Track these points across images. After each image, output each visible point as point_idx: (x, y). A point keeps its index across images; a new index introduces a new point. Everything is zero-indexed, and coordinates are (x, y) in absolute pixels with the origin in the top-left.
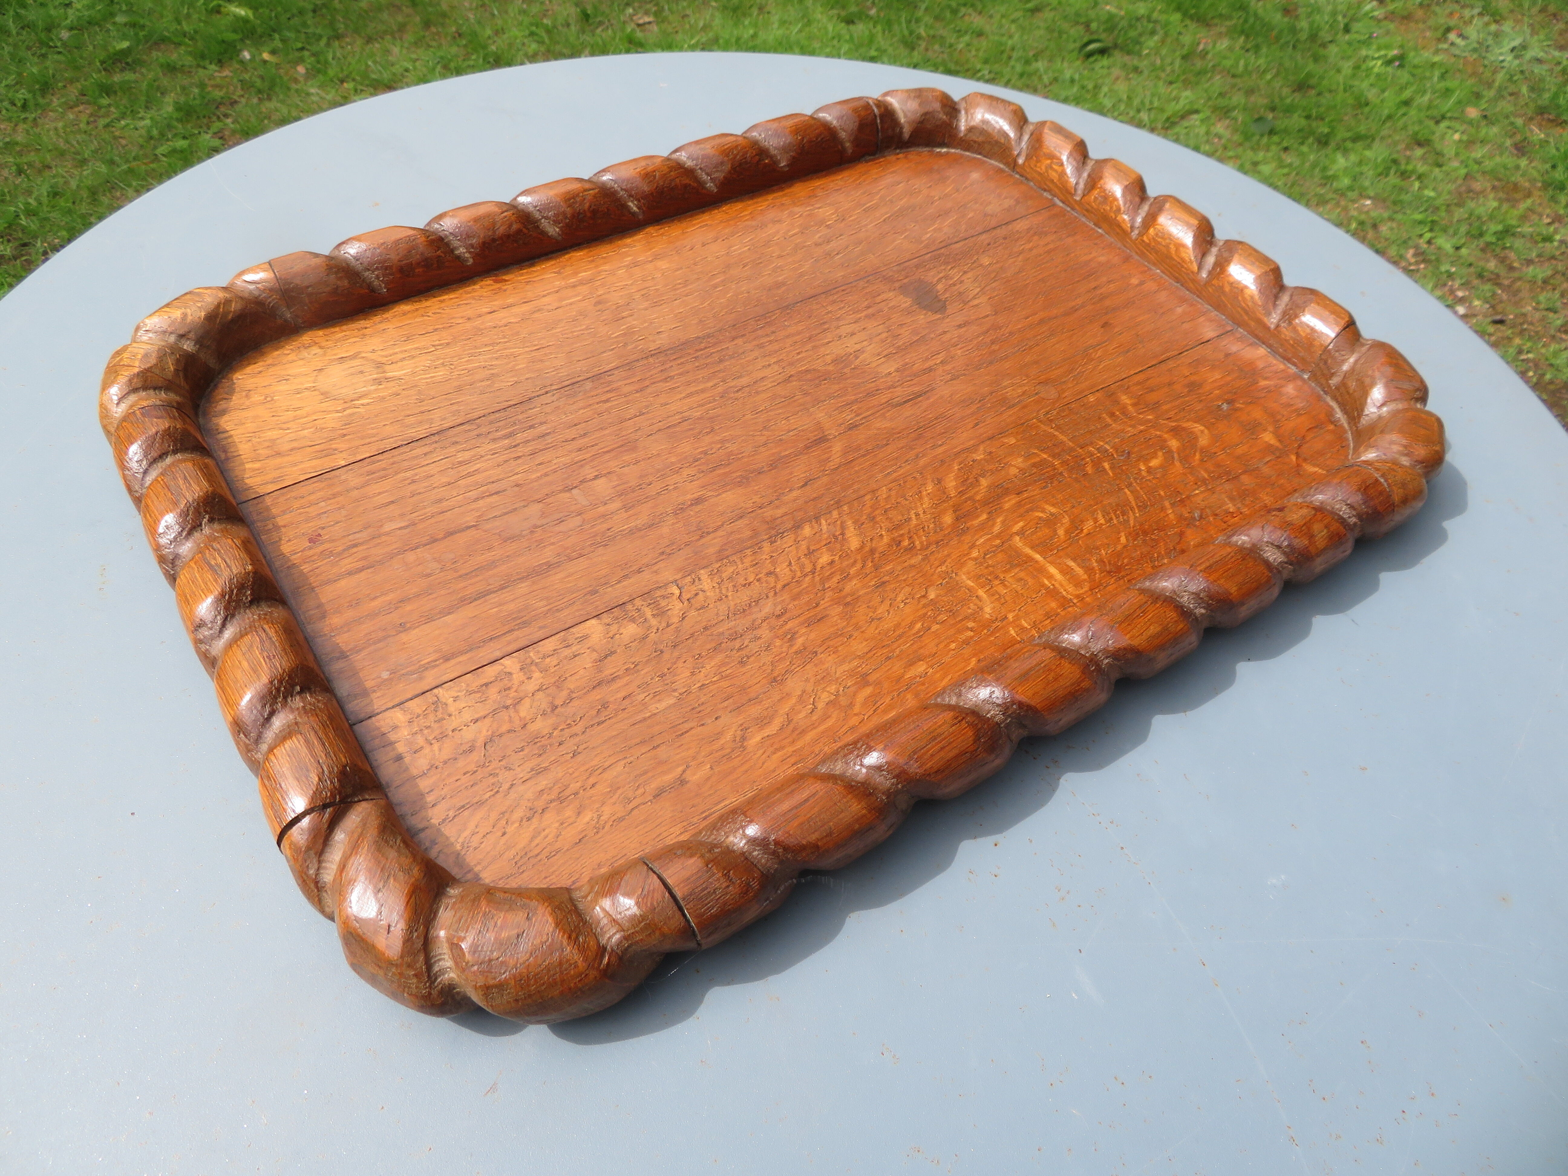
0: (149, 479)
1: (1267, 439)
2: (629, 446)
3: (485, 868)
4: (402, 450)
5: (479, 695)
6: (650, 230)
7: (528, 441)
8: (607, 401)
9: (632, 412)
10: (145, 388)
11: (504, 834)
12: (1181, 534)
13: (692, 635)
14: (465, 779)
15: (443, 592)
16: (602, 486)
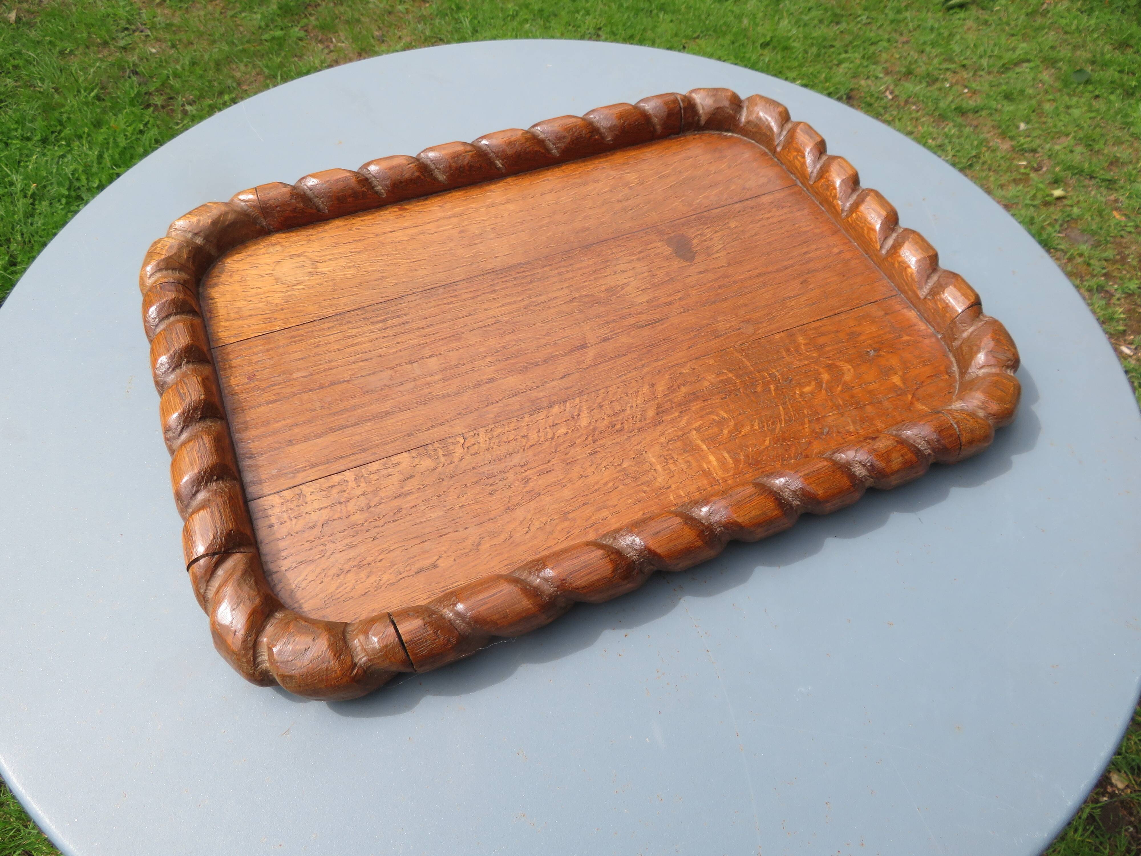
0: (158, 330)
1: (894, 381)
2: (456, 336)
3: (306, 602)
4: (315, 323)
5: (325, 493)
6: (509, 180)
7: (394, 326)
8: (451, 303)
9: (465, 313)
10: (167, 269)
11: (322, 582)
12: (810, 443)
13: (464, 471)
14: (307, 545)
15: (320, 423)
16: (433, 363)
